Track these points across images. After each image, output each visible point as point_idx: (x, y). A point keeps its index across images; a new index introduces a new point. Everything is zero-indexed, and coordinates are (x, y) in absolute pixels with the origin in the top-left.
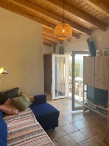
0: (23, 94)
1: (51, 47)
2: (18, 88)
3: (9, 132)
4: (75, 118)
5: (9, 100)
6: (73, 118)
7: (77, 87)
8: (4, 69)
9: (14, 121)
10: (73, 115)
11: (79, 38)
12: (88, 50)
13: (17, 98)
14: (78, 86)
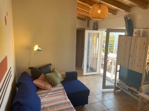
0: (55, 70)
1: (85, 21)
2: (51, 64)
3: (42, 107)
4: (105, 97)
5: (42, 75)
6: (103, 96)
7: (109, 64)
8: (39, 47)
9: (47, 96)
10: (103, 93)
11: (115, 14)
12: (125, 28)
13: (50, 74)
14: (111, 63)
